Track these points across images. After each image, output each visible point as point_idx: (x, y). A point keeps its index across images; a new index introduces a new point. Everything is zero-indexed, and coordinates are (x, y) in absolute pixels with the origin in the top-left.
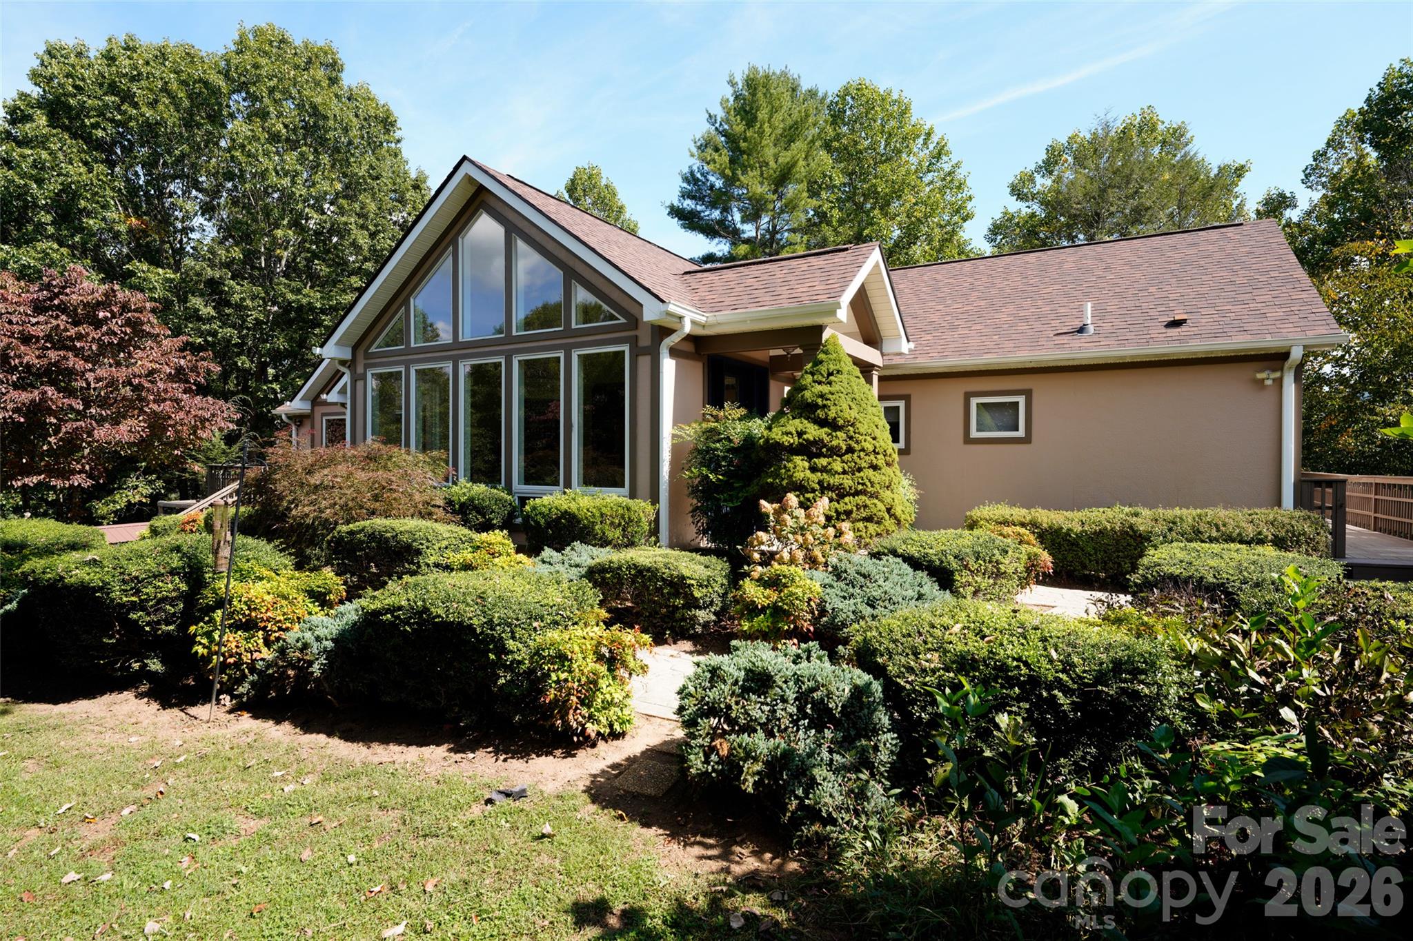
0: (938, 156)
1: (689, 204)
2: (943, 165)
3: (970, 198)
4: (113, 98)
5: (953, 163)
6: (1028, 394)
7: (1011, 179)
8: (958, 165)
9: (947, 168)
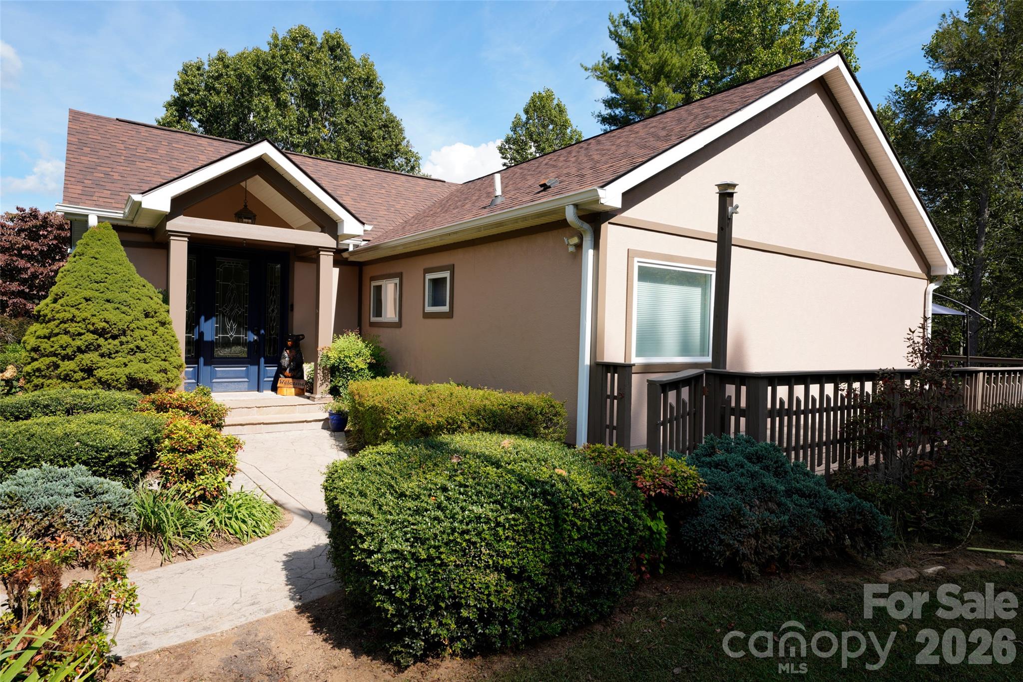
4: (205, 93)
6: (452, 269)
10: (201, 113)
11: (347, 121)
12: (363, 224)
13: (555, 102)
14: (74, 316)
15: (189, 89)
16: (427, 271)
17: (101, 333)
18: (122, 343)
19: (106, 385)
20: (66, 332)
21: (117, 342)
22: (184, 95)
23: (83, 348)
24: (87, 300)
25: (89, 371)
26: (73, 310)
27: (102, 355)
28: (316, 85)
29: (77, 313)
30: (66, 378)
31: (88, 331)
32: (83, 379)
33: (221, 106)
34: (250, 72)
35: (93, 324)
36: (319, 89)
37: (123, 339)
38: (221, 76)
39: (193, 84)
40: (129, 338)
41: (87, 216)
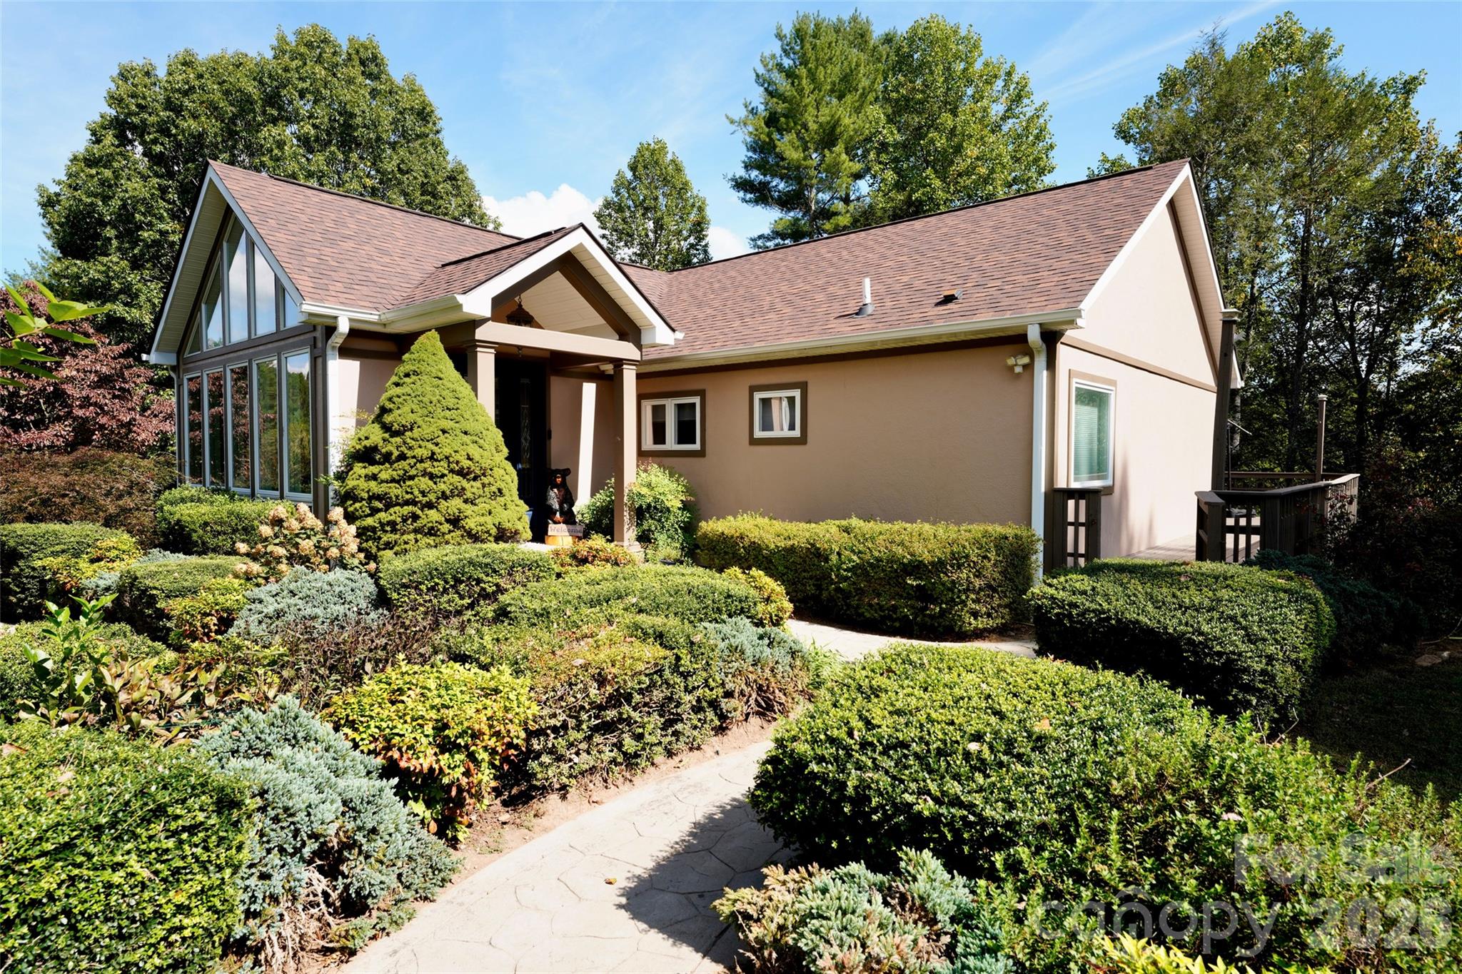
0: (1018, 99)
1: (754, 174)
2: (1025, 110)
3: (1052, 147)
4: (168, 113)
5: (1037, 105)
6: (803, 387)
7: (1118, 119)
8: (1042, 108)
9: (1029, 112)
10: (162, 144)
11: (400, 169)
12: (673, 330)
13: (669, 157)
14: (433, 454)
15: (138, 106)
16: (753, 389)
17: (462, 473)
18: (484, 486)
19: (474, 537)
20: (425, 474)
21: (478, 484)
22: (130, 114)
23: (448, 493)
24: (444, 432)
25: (455, 522)
26: (430, 446)
27: (466, 501)
28: (352, 115)
29: (436, 449)
30: (432, 532)
31: (452, 471)
32: (450, 531)
33: (201, 136)
34: (251, 88)
35: (457, 463)
36: (359, 120)
37: (485, 480)
38: (192, 89)
39: (144, 98)
40: (492, 480)
41: (336, 318)
